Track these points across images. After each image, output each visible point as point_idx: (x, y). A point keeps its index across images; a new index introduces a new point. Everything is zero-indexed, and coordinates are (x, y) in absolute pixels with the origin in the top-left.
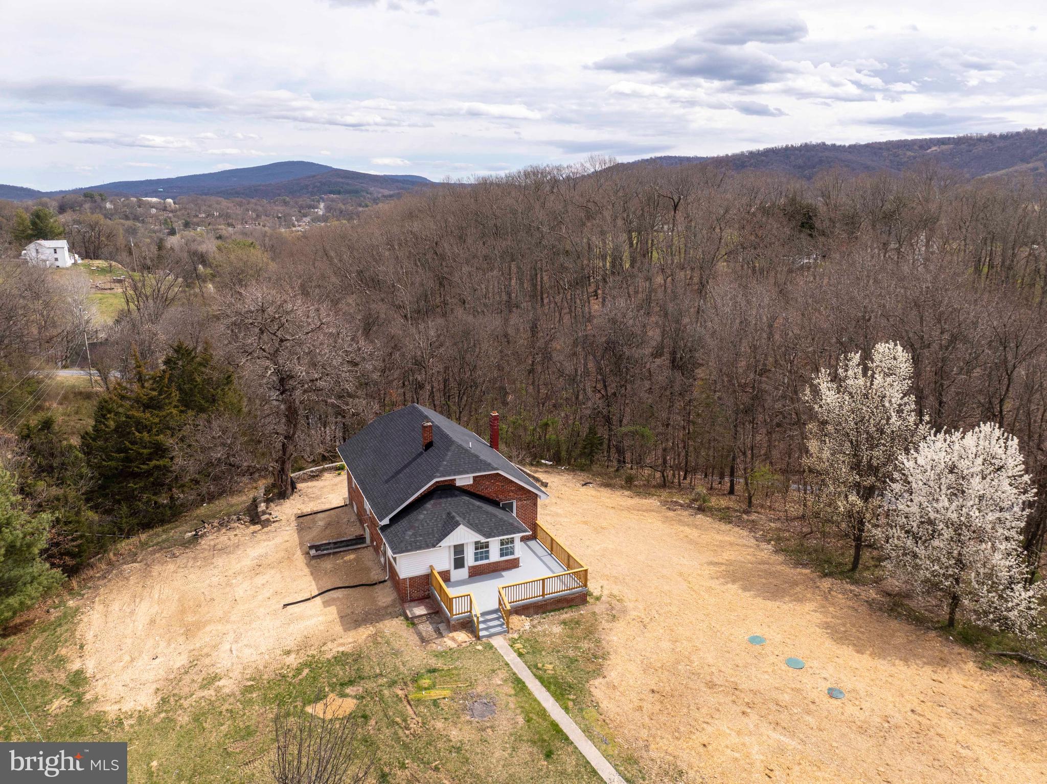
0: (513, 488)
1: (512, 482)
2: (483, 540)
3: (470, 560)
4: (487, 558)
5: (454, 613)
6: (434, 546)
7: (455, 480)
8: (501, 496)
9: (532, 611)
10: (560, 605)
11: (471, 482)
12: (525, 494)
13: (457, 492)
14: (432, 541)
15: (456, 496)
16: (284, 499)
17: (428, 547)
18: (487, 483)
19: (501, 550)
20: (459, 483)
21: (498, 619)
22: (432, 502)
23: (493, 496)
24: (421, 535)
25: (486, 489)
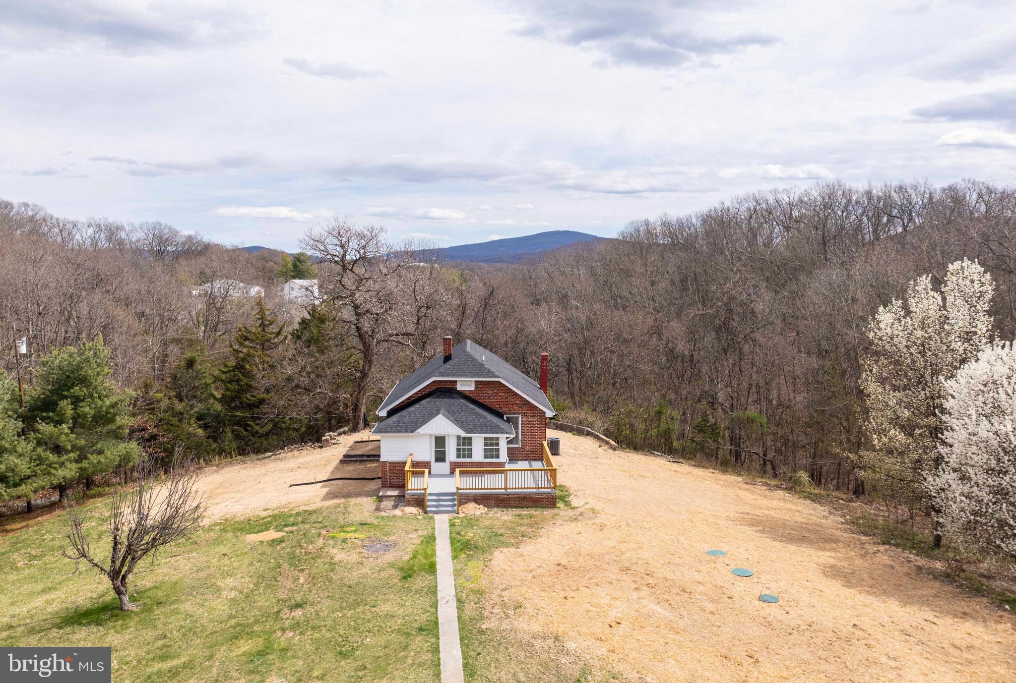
0: (518, 402)
1: (516, 394)
2: (463, 434)
3: (451, 454)
4: (470, 456)
5: (409, 488)
6: (412, 432)
7: (455, 382)
8: (504, 408)
9: (492, 503)
10: (525, 503)
11: (473, 388)
12: (531, 410)
13: (456, 396)
14: (412, 427)
15: (454, 398)
16: (355, 432)
17: (407, 431)
18: (490, 392)
19: (485, 450)
20: (460, 387)
21: (452, 500)
22: (428, 400)
23: (496, 407)
24: (404, 423)
25: (489, 398)
